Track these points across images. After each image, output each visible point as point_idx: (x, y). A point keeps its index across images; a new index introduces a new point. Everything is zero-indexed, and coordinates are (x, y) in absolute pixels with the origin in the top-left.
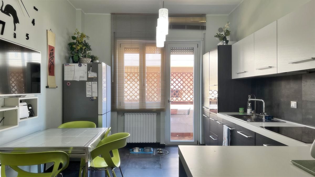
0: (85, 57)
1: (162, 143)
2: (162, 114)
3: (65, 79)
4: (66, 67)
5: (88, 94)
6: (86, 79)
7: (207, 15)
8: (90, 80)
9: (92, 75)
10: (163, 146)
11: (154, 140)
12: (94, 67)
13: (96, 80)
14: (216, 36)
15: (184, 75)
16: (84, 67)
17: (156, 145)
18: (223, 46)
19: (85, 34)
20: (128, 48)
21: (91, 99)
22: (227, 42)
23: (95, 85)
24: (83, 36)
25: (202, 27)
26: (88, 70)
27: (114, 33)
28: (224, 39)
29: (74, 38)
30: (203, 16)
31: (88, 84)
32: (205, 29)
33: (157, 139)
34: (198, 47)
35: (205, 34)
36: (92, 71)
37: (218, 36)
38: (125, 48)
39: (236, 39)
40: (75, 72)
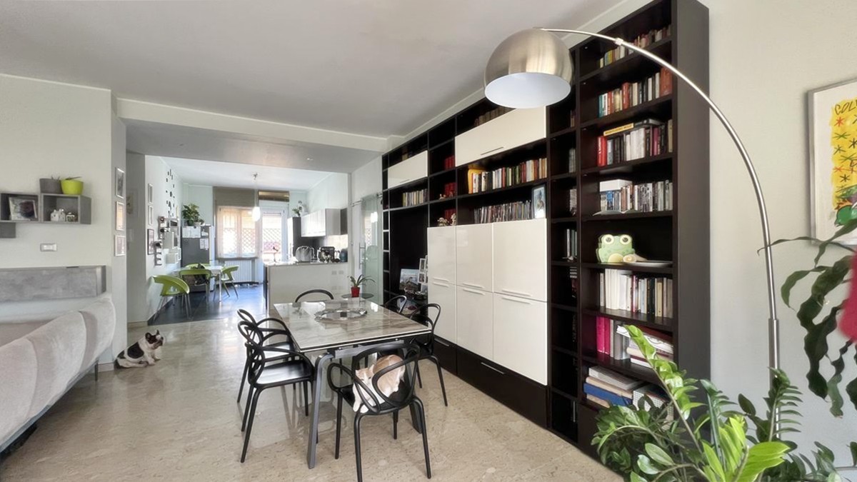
0: (197, 221)
1: (256, 281)
2: (256, 260)
3: (183, 237)
4: (184, 229)
5: (202, 247)
6: (200, 237)
7: (290, 192)
8: (202, 237)
9: (204, 234)
10: (258, 283)
11: (251, 281)
12: (206, 229)
13: (208, 237)
14: (293, 210)
16: (198, 229)
17: (251, 283)
19: (196, 205)
21: (204, 250)
22: (299, 215)
23: (206, 240)
24: (194, 206)
25: (287, 200)
26: (202, 230)
27: (216, 201)
28: (298, 213)
29: (186, 207)
30: (287, 192)
31: (202, 240)
32: (288, 202)
33: (252, 278)
35: (288, 205)
36: (205, 231)
37: (295, 210)
39: (308, 211)
40: (191, 232)
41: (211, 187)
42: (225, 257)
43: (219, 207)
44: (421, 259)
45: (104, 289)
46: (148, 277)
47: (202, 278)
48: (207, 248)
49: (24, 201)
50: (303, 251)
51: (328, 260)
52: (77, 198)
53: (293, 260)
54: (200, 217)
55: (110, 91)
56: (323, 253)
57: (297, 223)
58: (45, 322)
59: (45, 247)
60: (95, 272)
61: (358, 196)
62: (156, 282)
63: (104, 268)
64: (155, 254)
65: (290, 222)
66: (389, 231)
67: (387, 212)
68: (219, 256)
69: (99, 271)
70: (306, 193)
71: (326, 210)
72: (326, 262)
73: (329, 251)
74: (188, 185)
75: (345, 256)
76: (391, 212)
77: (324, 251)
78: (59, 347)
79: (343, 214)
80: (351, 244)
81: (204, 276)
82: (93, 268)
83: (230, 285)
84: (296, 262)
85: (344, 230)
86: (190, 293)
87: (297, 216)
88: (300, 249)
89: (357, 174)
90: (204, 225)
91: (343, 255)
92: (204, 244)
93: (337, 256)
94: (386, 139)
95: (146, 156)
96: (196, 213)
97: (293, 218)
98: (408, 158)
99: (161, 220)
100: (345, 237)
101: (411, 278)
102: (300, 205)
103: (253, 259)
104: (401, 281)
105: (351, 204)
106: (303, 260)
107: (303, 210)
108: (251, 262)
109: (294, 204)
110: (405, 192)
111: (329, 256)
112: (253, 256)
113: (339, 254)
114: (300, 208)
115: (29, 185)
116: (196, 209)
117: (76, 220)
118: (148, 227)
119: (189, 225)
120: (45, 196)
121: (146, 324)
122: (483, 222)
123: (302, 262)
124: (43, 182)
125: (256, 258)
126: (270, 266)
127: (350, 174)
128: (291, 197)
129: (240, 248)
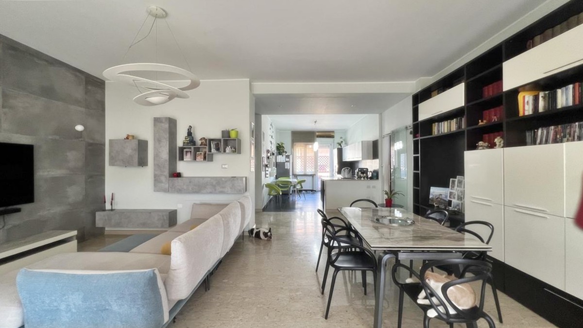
0: (283, 152)
1: (314, 189)
3: (277, 161)
4: (277, 157)
5: (286, 168)
7: (335, 131)
8: (286, 162)
9: (287, 160)
10: (315, 191)
11: (311, 189)
12: (288, 157)
13: (289, 162)
16: (284, 157)
17: (312, 191)
19: (283, 142)
21: (287, 169)
22: (341, 146)
23: (288, 163)
24: (282, 144)
25: (332, 137)
26: (286, 158)
27: (293, 140)
28: (340, 145)
29: (278, 144)
30: (333, 132)
31: (286, 163)
32: (334, 138)
34: (331, 146)
35: (333, 140)
37: (338, 143)
38: (297, 146)
39: (346, 144)
40: (281, 159)
41: (290, 132)
42: (297, 174)
43: (295, 143)
44: (451, 179)
45: (246, 190)
46: (262, 184)
49: (216, 143)
50: (346, 170)
51: (364, 178)
52: (235, 140)
53: (339, 177)
54: (285, 150)
55: (248, 79)
56: (360, 173)
57: (340, 152)
58: (227, 205)
59: (223, 166)
60: (243, 180)
61: (388, 130)
62: (266, 187)
63: (246, 178)
64: (266, 171)
65: (335, 152)
66: (419, 155)
67: (418, 140)
68: (294, 173)
69: (244, 179)
70: (345, 132)
71: (362, 142)
72: (362, 179)
73: (364, 171)
74: (280, 131)
75: (375, 175)
76: (421, 139)
77: (361, 171)
78: (231, 220)
79: (375, 144)
80: (381, 166)
82: (243, 177)
83: (300, 191)
84: (342, 178)
85: (375, 155)
86: (282, 194)
87: (340, 147)
88: (344, 170)
89: (387, 113)
90: (287, 154)
91: (375, 174)
92: (288, 166)
93: (370, 175)
94: (415, 82)
95: (262, 116)
96: (283, 147)
97: (338, 149)
98: (438, 94)
99: (268, 151)
100: (377, 161)
101: (441, 195)
102: (341, 140)
103: (313, 176)
104: (431, 197)
105: (382, 137)
106: (346, 177)
107: (343, 143)
108: (311, 177)
109: (337, 139)
110: (435, 123)
111: (365, 175)
112: (313, 173)
113: (371, 173)
114: (342, 142)
115: (218, 135)
116: (283, 145)
117: (236, 152)
118: (263, 156)
119: (280, 154)
120: (224, 140)
121: (262, 210)
123: (345, 178)
124: (223, 132)
125: (314, 175)
126: (326, 181)
127: (381, 114)
128: (336, 135)
129: (305, 169)
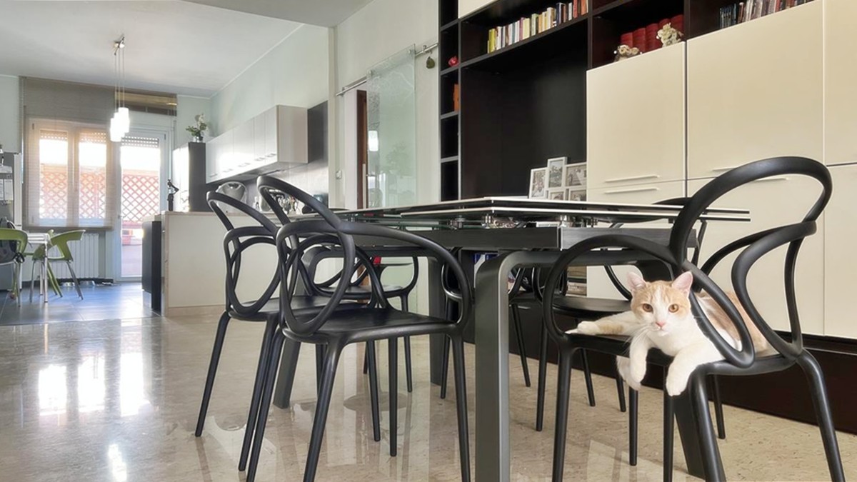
2: (107, 234)
7: (178, 96)
9: (5, 169)
10: (111, 281)
11: (96, 277)
12: (7, 159)
13: (11, 176)
14: (187, 129)
15: (143, 180)
17: (98, 281)
18: (196, 143)
20: (48, 132)
21: (4, 203)
22: (201, 139)
25: (171, 112)
27: (25, 107)
28: (198, 133)
30: (172, 96)
32: (176, 115)
33: (99, 272)
34: (165, 138)
35: (175, 121)
36: (5, 164)
37: (191, 130)
38: (42, 131)
39: (214, 134)
41: (16, 77)
42: (42, 225)
43: (32, 120)
44: (533, 171)
47: (9, 250)
48: (9, 198)
65: (183, 155)
68: (30, 223)
70: (211, 98)
71: (278, 109)
76: (464, 69)
79: (317, 119)
81: (13, 244)
83: (59, 283)
87: (195, 139)
92: (3, 191)
97: (191, 145)
102: (200, 121)
103: (101, 232)
108: (97, 237)
109: (186, 117)
112: (101, 224)
114: (202, 127)
122: (753, 17)
125: (109, 229)
127: (334, 28)
128: (182, 107)
129: (73, 206)
